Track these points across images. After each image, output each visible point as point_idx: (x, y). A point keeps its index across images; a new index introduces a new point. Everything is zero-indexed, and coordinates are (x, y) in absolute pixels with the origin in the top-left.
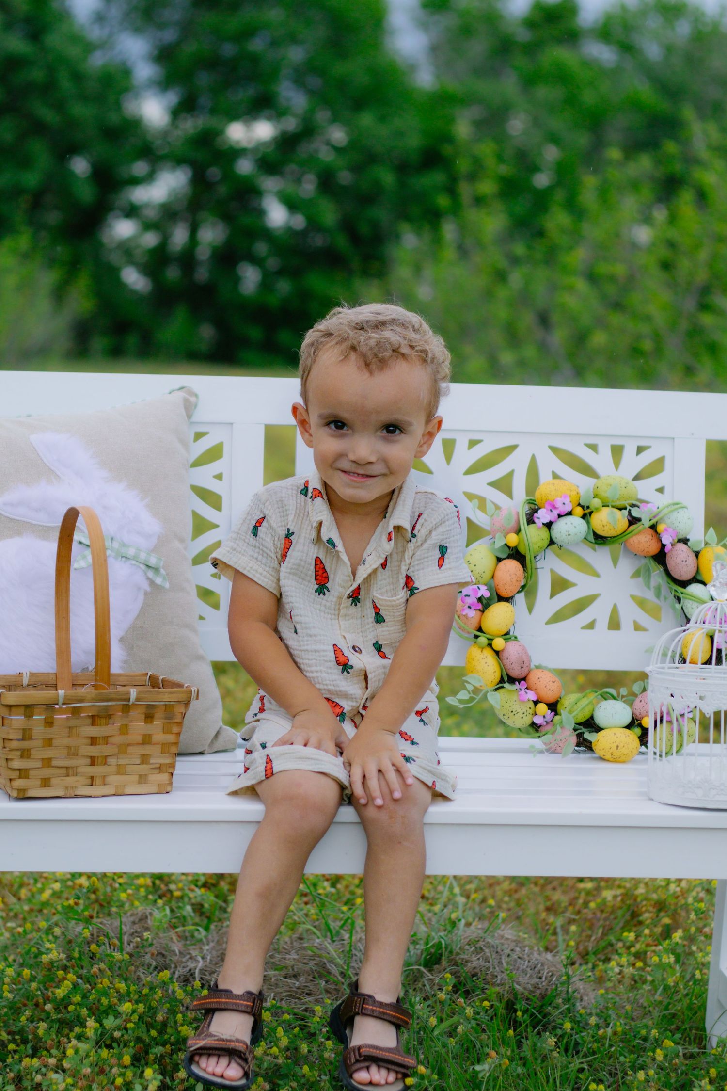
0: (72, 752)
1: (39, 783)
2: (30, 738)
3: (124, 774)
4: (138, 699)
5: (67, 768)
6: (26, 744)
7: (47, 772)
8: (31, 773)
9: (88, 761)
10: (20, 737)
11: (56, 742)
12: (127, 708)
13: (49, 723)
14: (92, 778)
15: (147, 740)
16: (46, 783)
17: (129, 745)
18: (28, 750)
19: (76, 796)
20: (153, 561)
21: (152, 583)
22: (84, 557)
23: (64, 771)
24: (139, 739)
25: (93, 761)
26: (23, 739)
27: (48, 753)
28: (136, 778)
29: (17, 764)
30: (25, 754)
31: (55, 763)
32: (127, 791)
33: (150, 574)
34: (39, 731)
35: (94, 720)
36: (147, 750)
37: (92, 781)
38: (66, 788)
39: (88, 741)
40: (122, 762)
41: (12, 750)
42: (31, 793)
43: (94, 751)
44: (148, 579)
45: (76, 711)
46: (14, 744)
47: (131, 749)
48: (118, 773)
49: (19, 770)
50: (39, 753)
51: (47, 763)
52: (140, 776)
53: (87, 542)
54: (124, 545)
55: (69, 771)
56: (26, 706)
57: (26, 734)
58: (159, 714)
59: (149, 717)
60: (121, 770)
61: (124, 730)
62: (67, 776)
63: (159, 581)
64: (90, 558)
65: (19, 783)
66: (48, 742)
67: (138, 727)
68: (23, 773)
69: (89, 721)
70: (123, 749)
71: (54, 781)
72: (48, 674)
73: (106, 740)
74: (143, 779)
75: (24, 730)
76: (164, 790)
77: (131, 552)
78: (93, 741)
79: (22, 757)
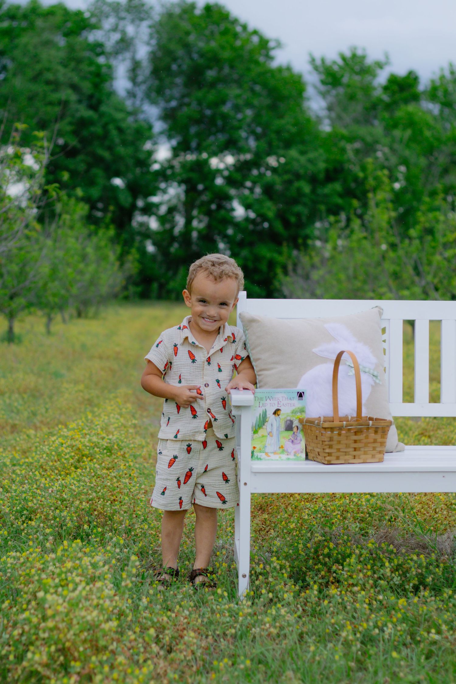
0: (347, 446)
1: (335, 458)
2: (333, 441)
3: (367, 454)
4: (372, 425)
5: (346, 452)
6: (331, 443)
7: (338, 454)
8: (333, 454)
9: (353, 449)
10: (329, 440)
11: (342, 442)
12: (368, 429)
13: (339, 434)
14: (355, 456)
15: (375, 441)
16: (338, 458)
17: (369, 443)
18: (332, 445)
19: (349, 463)
20: (375, 374)
21: (375, 382)
22: (351, 371)
23: (344, 453)
24: (372, 441)
25: (355, 449)
26: (330, 441)
27: (339, 446)
28: (370, 456)
29: (327, 451)
30: (330, 447)
31: (341, 450)
32: (368, 461)
33: (374, 378)
34: (336, 438)
35: (356, 433)
36: (375, 445)
37: (355, 457)
38: (345, 460)
39: (353, 442)
40: (366, 450)
41: (326, 445)
42: (332, 462)
43: (356, 445)
44: (374, 380)
45: (349, 430)
46: (327, 443)
47: (369, 445)
48: (364, 454)
49: (328, 453)
50: (336, 446)
51: (339, 450)
52: (373, 455)
53: (352, 365)
54: (364, 367)
55: (346, 453)
56: (331, 428)
57: (331, 439)
58: (380, 431)
59: (376, 432)
60: (365, 453)
61: (367, 437)
62: (346, 455)
63: (377, 381)
64: (354, 372)
65: (328, 458)
66: (339, 442)
67: (372, 436)
68: (330, 454)
69: (354, 434)
70: (366, 445)
71: (341, 457)
72: (330, 417)
73: (360, 441)
74: (373, 456)
75: (330, 437)
76: (381, 461)
77: (367, 370)
78: (355, 441)
79: (329, 448)
